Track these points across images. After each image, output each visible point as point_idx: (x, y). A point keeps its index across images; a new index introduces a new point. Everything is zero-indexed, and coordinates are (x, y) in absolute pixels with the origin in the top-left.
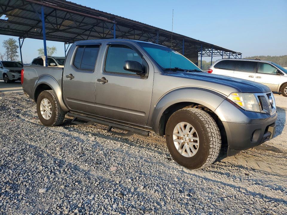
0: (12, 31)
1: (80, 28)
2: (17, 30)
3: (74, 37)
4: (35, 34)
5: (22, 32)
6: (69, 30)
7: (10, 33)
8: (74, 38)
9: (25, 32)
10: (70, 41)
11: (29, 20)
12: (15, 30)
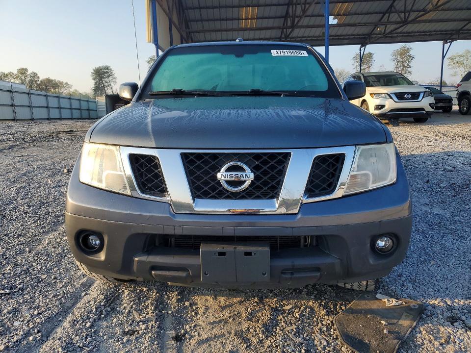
0: (349, 38)
1: (440, 8)
2: (354, 35)
3: (460, 27)
4: (378, 36)
5: (363, 36)
6: (424, 18)
7: (346, 41)
8: (461, 29)
9: (367, 36)
10: (454, 37)
11: (362, 16)
12: (352, 35)
